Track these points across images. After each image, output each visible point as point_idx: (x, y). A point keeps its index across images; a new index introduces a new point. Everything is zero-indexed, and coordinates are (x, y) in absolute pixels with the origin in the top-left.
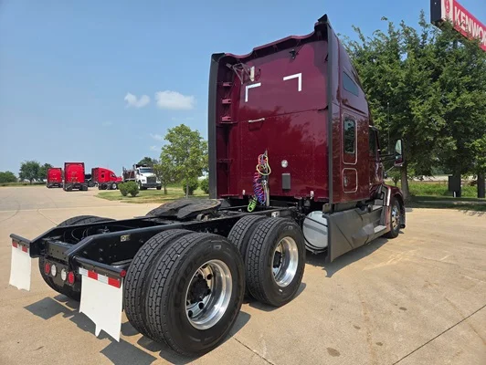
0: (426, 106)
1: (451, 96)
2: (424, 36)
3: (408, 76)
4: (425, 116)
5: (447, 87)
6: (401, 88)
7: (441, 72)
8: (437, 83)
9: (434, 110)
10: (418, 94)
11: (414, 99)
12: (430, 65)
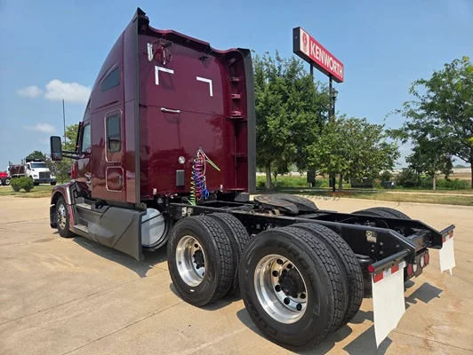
0: (277, 122)
1: (294, 114)
2: (280, 68)
3: (266, 98)
4: (276, 129)
5: (292, 108)
6: (261, 107)
7: (288, 97)
8: (287, 104)
9: (282, 124)
10: (273, 112)
11: (269, 116)
12: (281, 91)
